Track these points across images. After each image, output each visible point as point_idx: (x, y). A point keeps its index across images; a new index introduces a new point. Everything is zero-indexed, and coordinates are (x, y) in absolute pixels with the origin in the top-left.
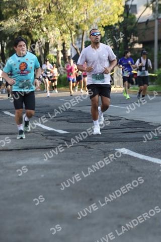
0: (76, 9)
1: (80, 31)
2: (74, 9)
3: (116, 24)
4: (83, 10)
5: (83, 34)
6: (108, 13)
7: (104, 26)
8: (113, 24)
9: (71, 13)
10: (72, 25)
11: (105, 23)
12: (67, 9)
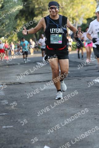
0: (72, 10)
1: (74, 21)
2: (71, 10)
3: (93, 17)
4: (75, 10)
5: (76, 23)
6: (88, 11)
7: (87, 18)
8: (91, 17)
9: (69, 12)
10: (70, 18)
11: (87, 17)
12: (68, 10)
